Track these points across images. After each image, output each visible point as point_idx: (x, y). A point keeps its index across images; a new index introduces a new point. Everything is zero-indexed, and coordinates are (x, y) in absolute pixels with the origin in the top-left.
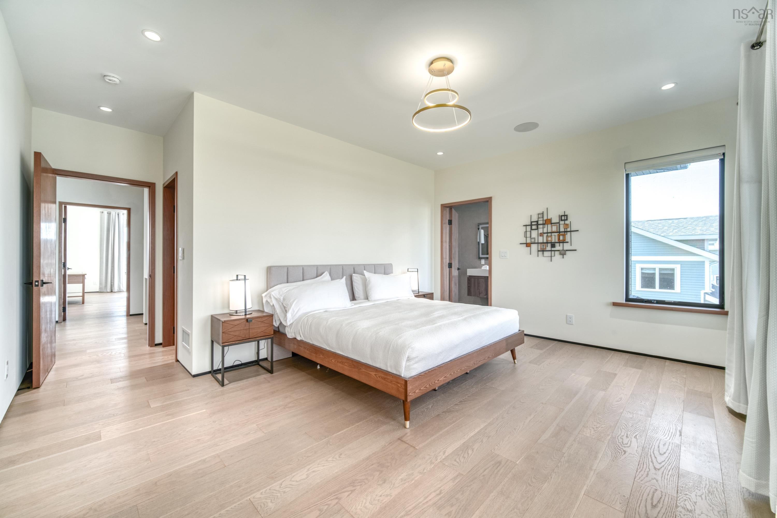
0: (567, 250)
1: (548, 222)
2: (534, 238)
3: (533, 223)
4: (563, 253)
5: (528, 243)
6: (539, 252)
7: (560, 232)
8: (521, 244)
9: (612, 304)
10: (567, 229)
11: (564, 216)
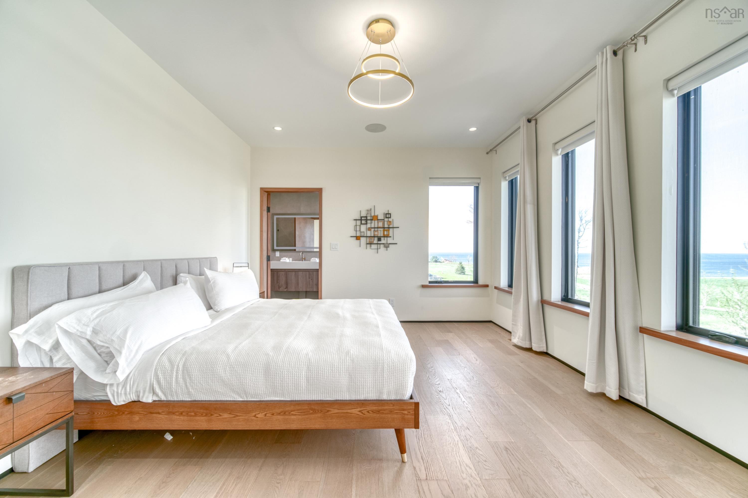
0: (390, 244)
1: (375, 218)
2: (364, 232)
3: (363, 218)
4: (387, 246)
5: (358, 236)
6: (367, 245)
7: (384, 228)
8: (351, 237)
9: (421, 286)
10: (390, 225)
11: (388, 214)
